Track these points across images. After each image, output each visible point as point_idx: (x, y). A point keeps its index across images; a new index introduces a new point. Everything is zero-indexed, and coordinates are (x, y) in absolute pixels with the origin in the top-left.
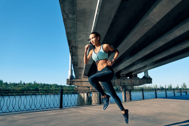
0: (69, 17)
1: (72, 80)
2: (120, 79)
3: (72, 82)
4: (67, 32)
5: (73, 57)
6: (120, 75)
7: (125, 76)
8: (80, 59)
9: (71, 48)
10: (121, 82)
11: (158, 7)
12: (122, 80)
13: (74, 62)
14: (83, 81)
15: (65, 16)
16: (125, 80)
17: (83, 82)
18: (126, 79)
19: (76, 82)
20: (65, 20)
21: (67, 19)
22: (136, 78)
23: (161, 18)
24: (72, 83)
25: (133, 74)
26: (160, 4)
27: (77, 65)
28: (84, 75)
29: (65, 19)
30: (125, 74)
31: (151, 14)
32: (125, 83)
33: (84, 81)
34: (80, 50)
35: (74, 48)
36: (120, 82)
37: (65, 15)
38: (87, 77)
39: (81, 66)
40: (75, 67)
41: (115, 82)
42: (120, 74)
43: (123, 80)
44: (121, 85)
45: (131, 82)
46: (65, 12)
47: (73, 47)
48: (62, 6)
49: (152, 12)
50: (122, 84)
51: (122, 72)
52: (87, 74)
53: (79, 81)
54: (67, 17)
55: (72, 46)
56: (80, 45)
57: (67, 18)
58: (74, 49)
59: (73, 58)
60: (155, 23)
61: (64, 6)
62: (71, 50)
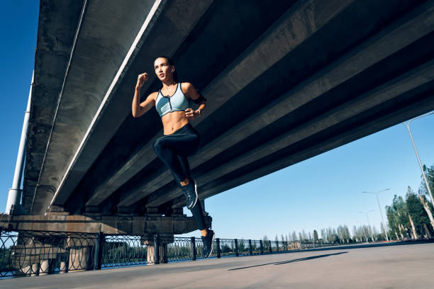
0: (55, 49)
1: (15, 218)
2: (145, 218)
3: (14, 221)
4: (37, 84)
5: (32, 154)
6: (146, 209)
7: (156, 210)
8: (51, 161)
9: (35, 129)
10: (146, 223)
11: (242, 63)
12: (149, 219)
13: (30, 168)
14: (49, 219)
15: (45, 44)
16: (156, 220)
17: (48, 224)
18: (158, 218)
19: (28, 221)
20: (39, 55)
21: (48, 53)
22: (180, 215)
23: (245, 84)
24: (14, 225)
25: (174, 206)
26: (247, 59)
27: (36, 179)
28: (54, 204)
29: (42, 50)
30: (157, 205)
31: (230, 73)
32: (155, 227)
33: (54, 219)
34: (60, 135)
35: (43, 131)
36: (143, 225)
37: (46, 41)
38: (62, 210)
39: (48, 181)
40: (31, 183)
41: (132, 223)
42: (146, 206)
43: (151, 220)
44: (146, 232)
45: (170, 224)
46: (49, 34)
47: (42, 125)
48: (45, 19)
49: (233, 71)
50: (148, 230)
51: (151, 201)
52: (63, 204)
53: (39, 219)
54: (48, 46)
55: (37, 124)
56: (62, 122)
57: (48, 49)
58: (40, 132)
59: (31, 157)
60: (234, 93)
61: (49, 21)
62: (33, 133)
